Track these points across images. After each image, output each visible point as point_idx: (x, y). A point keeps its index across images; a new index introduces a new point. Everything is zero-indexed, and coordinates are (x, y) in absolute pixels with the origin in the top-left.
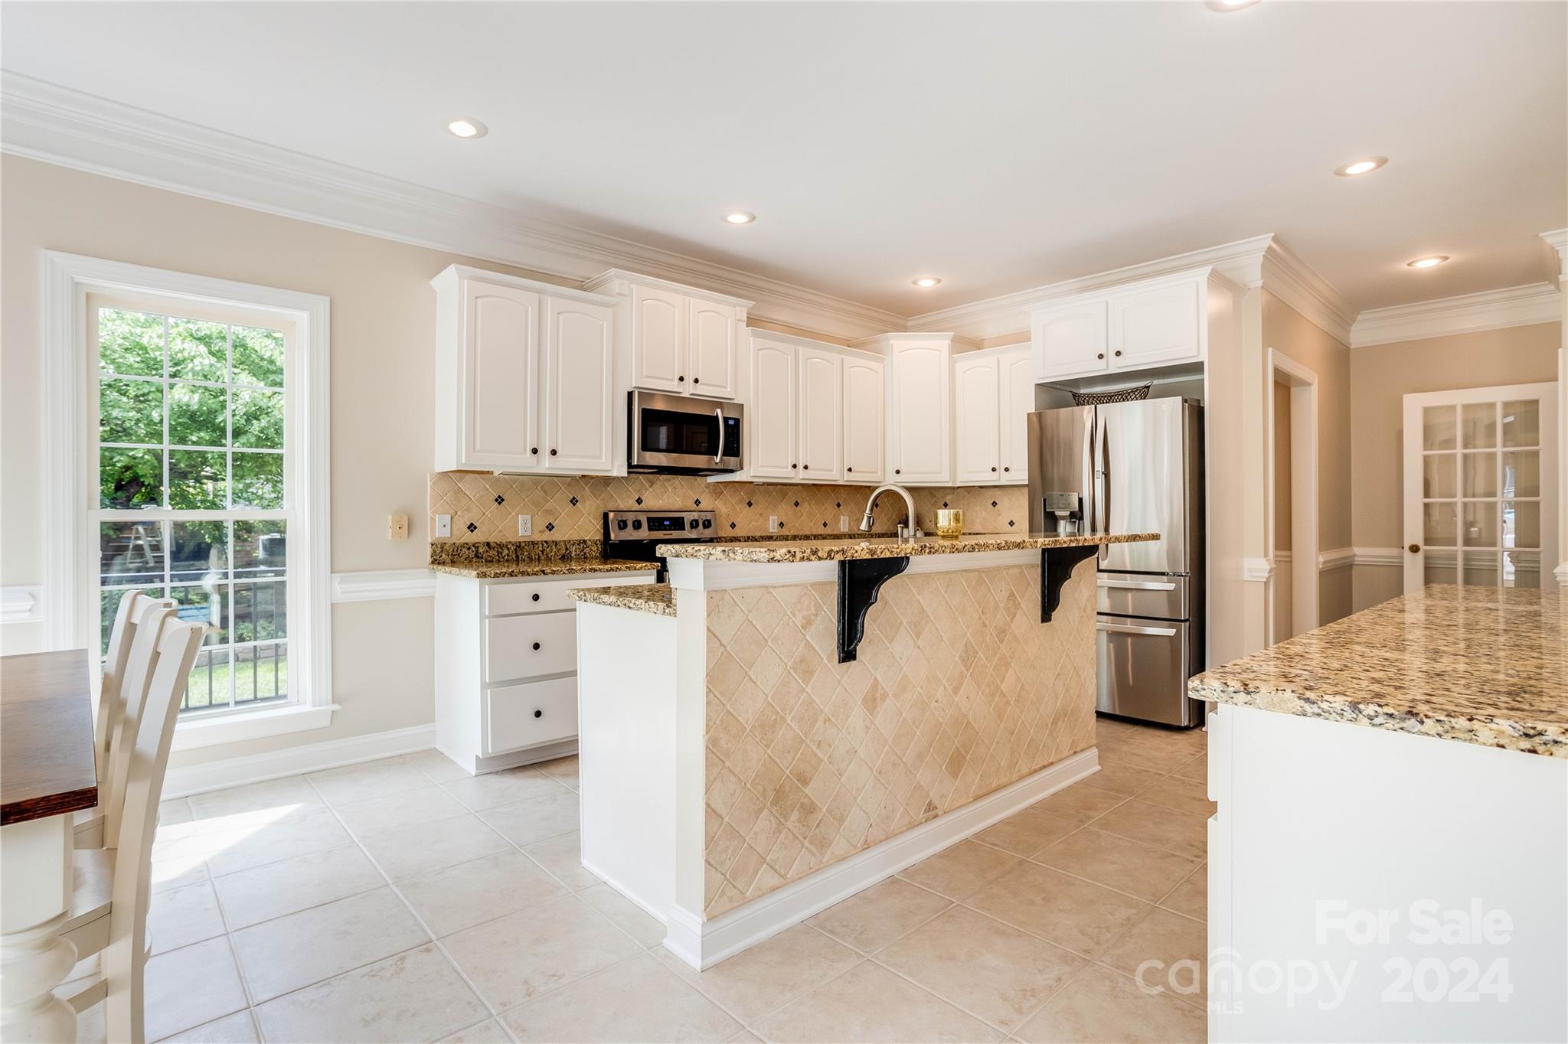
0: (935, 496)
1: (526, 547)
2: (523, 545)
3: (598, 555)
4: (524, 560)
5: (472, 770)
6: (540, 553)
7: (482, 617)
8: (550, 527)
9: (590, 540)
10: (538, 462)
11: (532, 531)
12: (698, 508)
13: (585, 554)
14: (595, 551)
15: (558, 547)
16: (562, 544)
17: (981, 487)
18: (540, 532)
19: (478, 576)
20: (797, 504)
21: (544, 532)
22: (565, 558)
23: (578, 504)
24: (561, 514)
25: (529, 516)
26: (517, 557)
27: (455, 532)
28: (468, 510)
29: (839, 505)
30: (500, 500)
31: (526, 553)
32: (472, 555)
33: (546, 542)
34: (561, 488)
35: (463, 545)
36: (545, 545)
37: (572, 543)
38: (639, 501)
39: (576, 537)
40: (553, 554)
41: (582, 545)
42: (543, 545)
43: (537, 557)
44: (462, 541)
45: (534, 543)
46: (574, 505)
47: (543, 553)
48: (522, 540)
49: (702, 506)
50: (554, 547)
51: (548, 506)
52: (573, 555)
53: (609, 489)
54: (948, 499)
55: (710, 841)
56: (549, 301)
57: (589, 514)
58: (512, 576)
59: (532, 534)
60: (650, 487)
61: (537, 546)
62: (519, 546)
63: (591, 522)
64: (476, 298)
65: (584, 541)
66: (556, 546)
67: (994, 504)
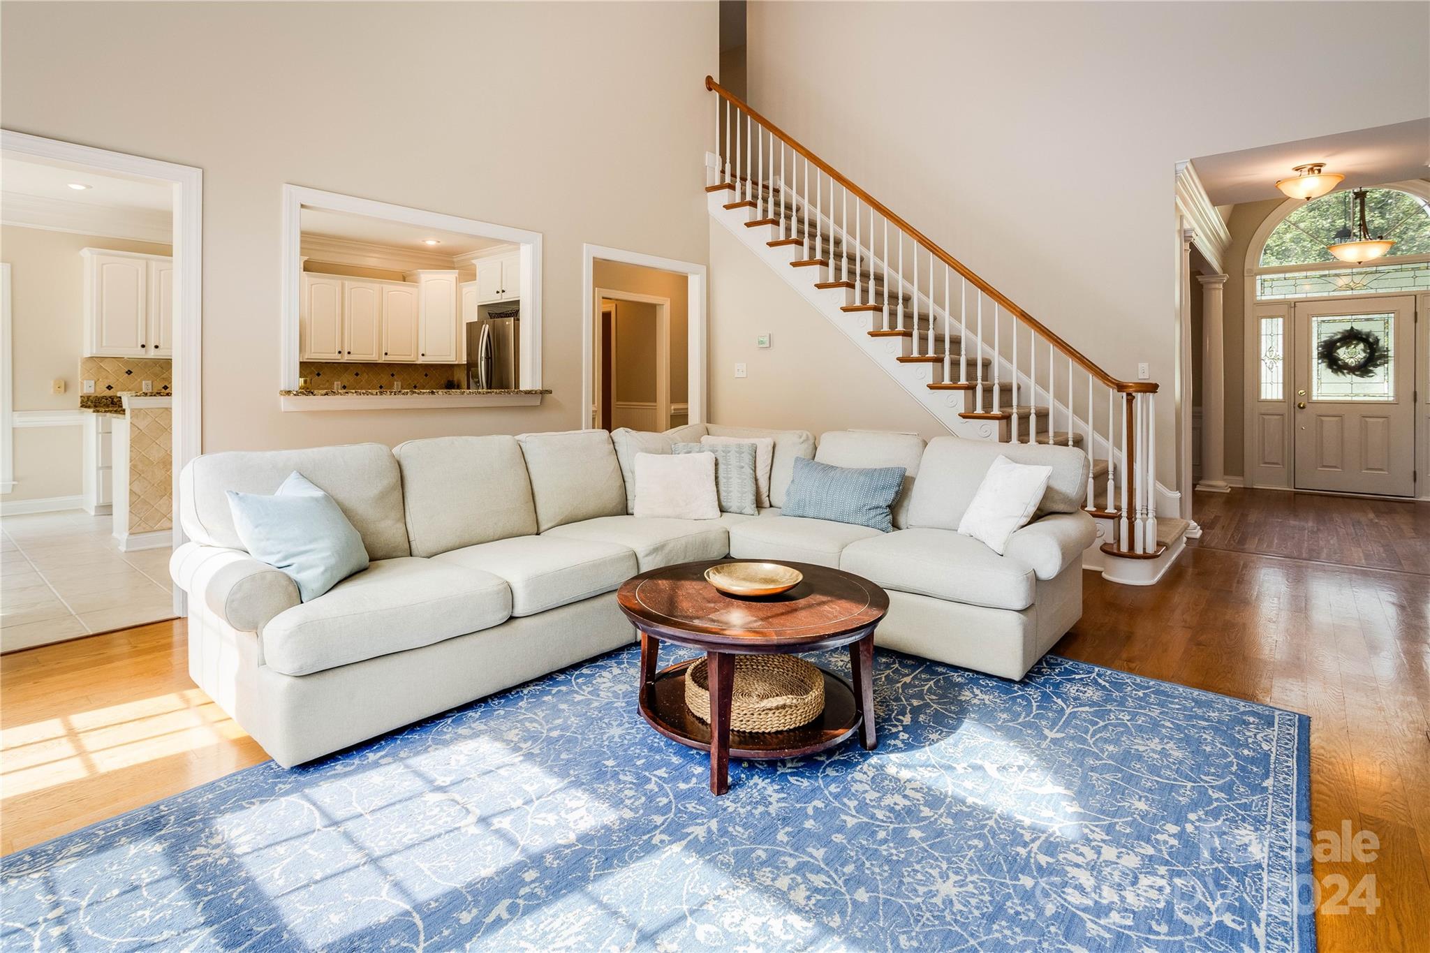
5: (93, 513)
7: (98, 433)
8: (166, 388)
10: (146, 352)
11: (152, 389)
18: (158, 390)
19: (94, 412)
20: (357, 374)
21: (161, 390)
25: (150, 382)
27: (98, 389)
28: (107, 378)
29: (393, 375)
30: (129, 372)
32: (109, 403)
35: (103, 397)
44: (102, 395)
51: (164, 376)
55: (132, 504)
56: (153, 265)
59: (152, 391)
64: (103, 264)
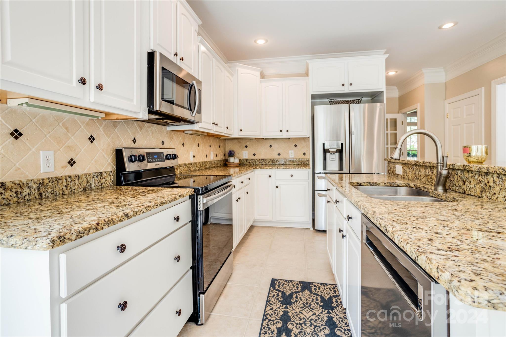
0: (241, 143)
1: (50, 184)
2: (47, 181)
3: (111, 184)
4: (48, 197)
6: (64, 188)
8: (72, 162)
9: (105, 172)
11: (55, 167)
12: (163, 147)
13: (102, 184)
14: (110, 179)
15: (80, 180)
16: (84, 177)
17: (266, 139)
18: (62, 167)
20: (198, 145)
21: (66, 167)
22: (86, 190)
23: (94, 142)
24: (81, 150)
25: (51, 153)
26: (41, 194)
29: (210, 146)
30: (17, 134)
31: (50, 190)
33: (70, 177)
34: (81, 127)
36: (69, 179)
37: (92, 175)
38: (134, 141)
39: (93, 170)
40: (76, 187)
41: (99, 177)
42: (66, 180)
43: (61, 192)
45: (58, 179)
46: (92, 142)
47: (67, 188)
48: (45, 177)
49: (165, 146)
50: (77, 181)
51: (67, 143)
52: (93, 186)
53: (116, 130)
54: (248, 144)
57: (103, 150)
58: (97, 229)
59: (55, 170)
60: (140, 131)
61: (61, 181)
62: (42, 184)
63: (104, 157)
65: (101, 173)
66: (78, 180)
67: (271, 146)
